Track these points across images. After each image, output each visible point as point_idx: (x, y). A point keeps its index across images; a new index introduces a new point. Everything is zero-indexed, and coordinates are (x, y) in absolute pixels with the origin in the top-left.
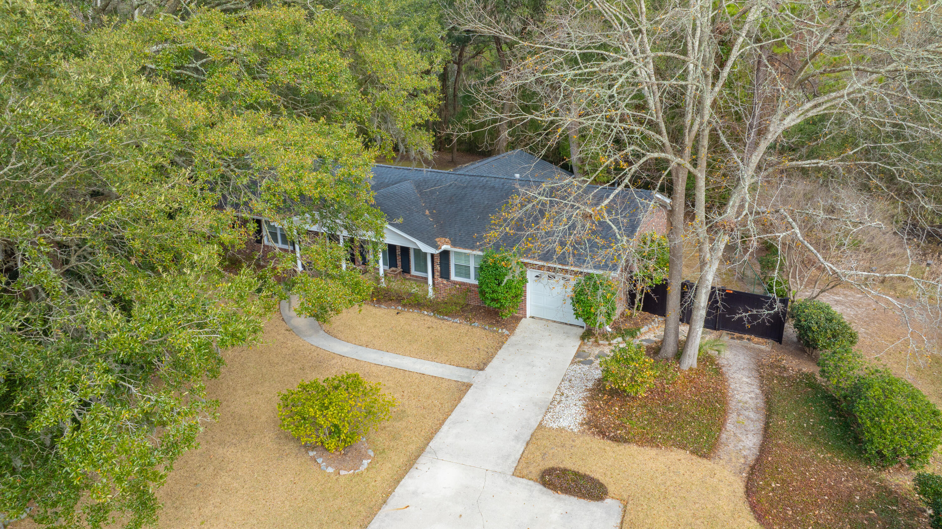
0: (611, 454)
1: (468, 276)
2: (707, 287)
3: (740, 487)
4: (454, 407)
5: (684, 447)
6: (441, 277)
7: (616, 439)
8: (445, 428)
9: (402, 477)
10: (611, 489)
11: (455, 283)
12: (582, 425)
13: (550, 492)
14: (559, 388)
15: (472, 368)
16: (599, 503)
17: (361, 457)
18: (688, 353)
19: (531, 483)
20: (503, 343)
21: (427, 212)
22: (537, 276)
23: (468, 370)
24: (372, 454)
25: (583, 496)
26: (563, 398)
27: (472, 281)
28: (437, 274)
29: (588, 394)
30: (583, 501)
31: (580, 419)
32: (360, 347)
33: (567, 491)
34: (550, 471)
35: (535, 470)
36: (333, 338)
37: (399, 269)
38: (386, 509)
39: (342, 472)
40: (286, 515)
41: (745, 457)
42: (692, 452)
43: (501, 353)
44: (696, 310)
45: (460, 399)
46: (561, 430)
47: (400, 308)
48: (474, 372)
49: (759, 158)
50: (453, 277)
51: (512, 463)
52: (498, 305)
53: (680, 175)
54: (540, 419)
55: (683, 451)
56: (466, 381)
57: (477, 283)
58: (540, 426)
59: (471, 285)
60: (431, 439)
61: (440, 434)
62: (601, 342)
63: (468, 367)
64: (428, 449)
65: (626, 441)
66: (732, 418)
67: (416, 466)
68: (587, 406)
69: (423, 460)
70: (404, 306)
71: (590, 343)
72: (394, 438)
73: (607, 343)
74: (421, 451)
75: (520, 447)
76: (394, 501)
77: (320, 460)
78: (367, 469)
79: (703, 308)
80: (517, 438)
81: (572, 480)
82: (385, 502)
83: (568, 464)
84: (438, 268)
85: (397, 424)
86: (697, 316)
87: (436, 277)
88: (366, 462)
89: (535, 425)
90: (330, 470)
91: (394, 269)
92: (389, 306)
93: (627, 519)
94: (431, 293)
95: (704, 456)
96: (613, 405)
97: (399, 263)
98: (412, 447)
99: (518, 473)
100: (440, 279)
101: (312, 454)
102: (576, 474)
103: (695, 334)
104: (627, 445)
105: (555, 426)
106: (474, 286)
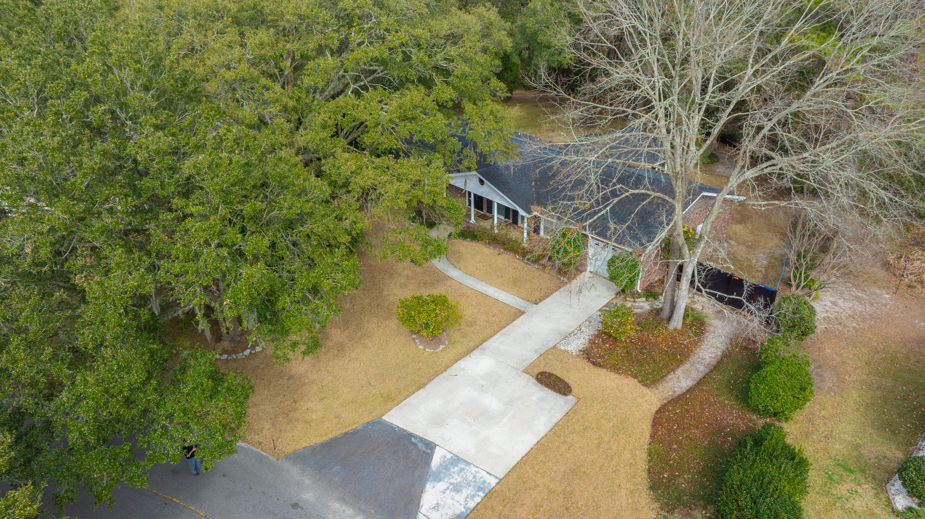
0: (586, 371)
2: (687, 276)
3: (655, 408)
4: (508, 324)
5: (635, 377)
7: (595, 364)
8: (496, 337)
9: (460, 359)
10: (575, 390)
11: (542, 238)
12: (580, 351)
13: (540, 385)
14: (580, 325)
15: (531, 302)
16: (564, 397)
17: (441, 343)
19: (531, 377)
20: (560, 288)
21: (533, 183)
22: (596, 244)
23: (527, 303)
24: (447, 343)
25: (555, 391)
26: (579, 333)
28: (532, 230)
29: (596, 333)
30: (555, 394)
31: (581, 347)
32: (466, 275)
33: (548, 386)
34: (542, 374)
35: (536, 371)
36: (451, 266)
37: (511, 221)
38: (445, 374)
39: (427, 350)
40: (391, 365)
41: (674, 392)
42: (640, 382)
43: (556, 295)
45: (514, 320)
46: (566, 351)
47: (502, 250)
48: (531, 304)
50: (542, 234)
51: (525, 364)
54: (557, 342)
55: (633, 379)
56: (522, 309)
58: (555, 347)
60: (485, 341)
61: (492, 339)
62: (628, 299)
63: (528, 301)
64: (481, 347)
65: (600, 366)
66: (686, 366)
67: (470, 354)
68: (590, 340)
69: (475, 352)
70: (505, 249)
71: (620, 298)
72: (464, 337)
73: (633, 300)
74: (476, 347)
75: (535, 357)
76: (450, 371)
77: (417, 341)
78: (442, 351)
80: (536, 351)
81: (553, 381)
82: (445, 370)
83: (557, 373)
85: (468, 329)
87: (531, 232)
88: (441, 347)
89: (551, 345)
90: (421, 347)
91: (507, 220)
92: (495, 248)
93: (575, 408)
95: (646, 385)
96: (607, 343)
97: (511, 216)
98: (472, 344)
99: (526, 371)
100: (533, 234)
101: (414, 336)
102: (557, 377)
104: (600, 369)
105: (563, 348)
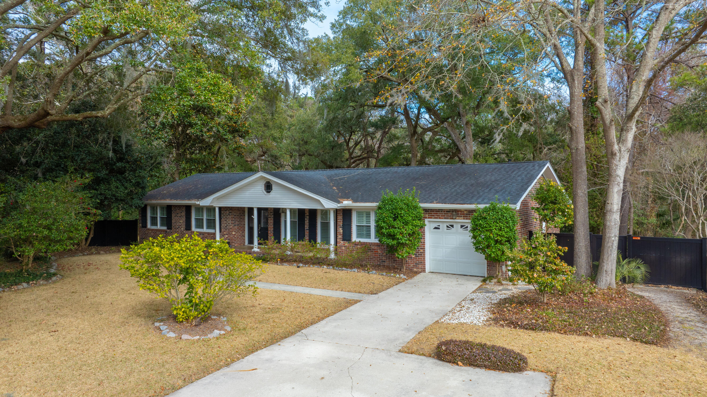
0: (526, 337)
1: (368, 236)
4: (338, 311)
6: (343, 240)
7: (532, 327)
8: (324, 322)
9: (259, 348)
10: (531, 361)
11: (356, 244)
12: (487, 321)
13: (448, 364)
14: (459, 304)
15: (365, 293)
16: (517, 374)
17: (214, 329)
18: (605, 268)
19: (424, 357)
20: (400, 282)
21: (335, 188)
22: (436, 228)
23: (360, 294)
24: (228, 329)
26: (464, 309)
27: (373, 239)
28: (340, 237)
29: (493, 306)
31: (484, 318)
34: (447, 342)
38: (226, 370)
39: (185, 337)
42: (634, 340)
43: (397, 287)
44: (608, 214)
45: (347, 307)
46: (462, 324)
47: (301, 265)
48: (366, 295)
49: (661, 32)
50: (354, 238)
51: (399, 344)
52: (395, 242)
53: (576, 78)
54: (436, 319)
56: (355, 299)
57: (377, 241)
58: (437, 323)
59: (371, 244)
60: (305, 328)
61: (316, 326)
62: (504, 282)
63: (359, 292)
64: (299, 333)
65: (544, 329)
66: (674, 325)
67: (279, 343)
68: (492, 311)
69: (289, 340)
70: (305, 263)
71: (493, 283)
73: (511, 283)
74: (291, 334)
75: (411, 335)
76: (240, 365)
77: (163, 328)
78: (217, 338)
79: (617, 212)
82: (227, 365)
84: (341, 230)
86: (610, 221)
87: (338, 240)
88: (217, 332)
89: (430, 322)
90: (172, 335)
92: (291, 264)
93: (559, 386)
94: (332, 256)
96: (523, 309)
97: (307, 237)
99: (405, 350)
100: (342, 242)
101: (158, 324)
103: (610, 244)
105: (454, 322)
106: (374, 244)
